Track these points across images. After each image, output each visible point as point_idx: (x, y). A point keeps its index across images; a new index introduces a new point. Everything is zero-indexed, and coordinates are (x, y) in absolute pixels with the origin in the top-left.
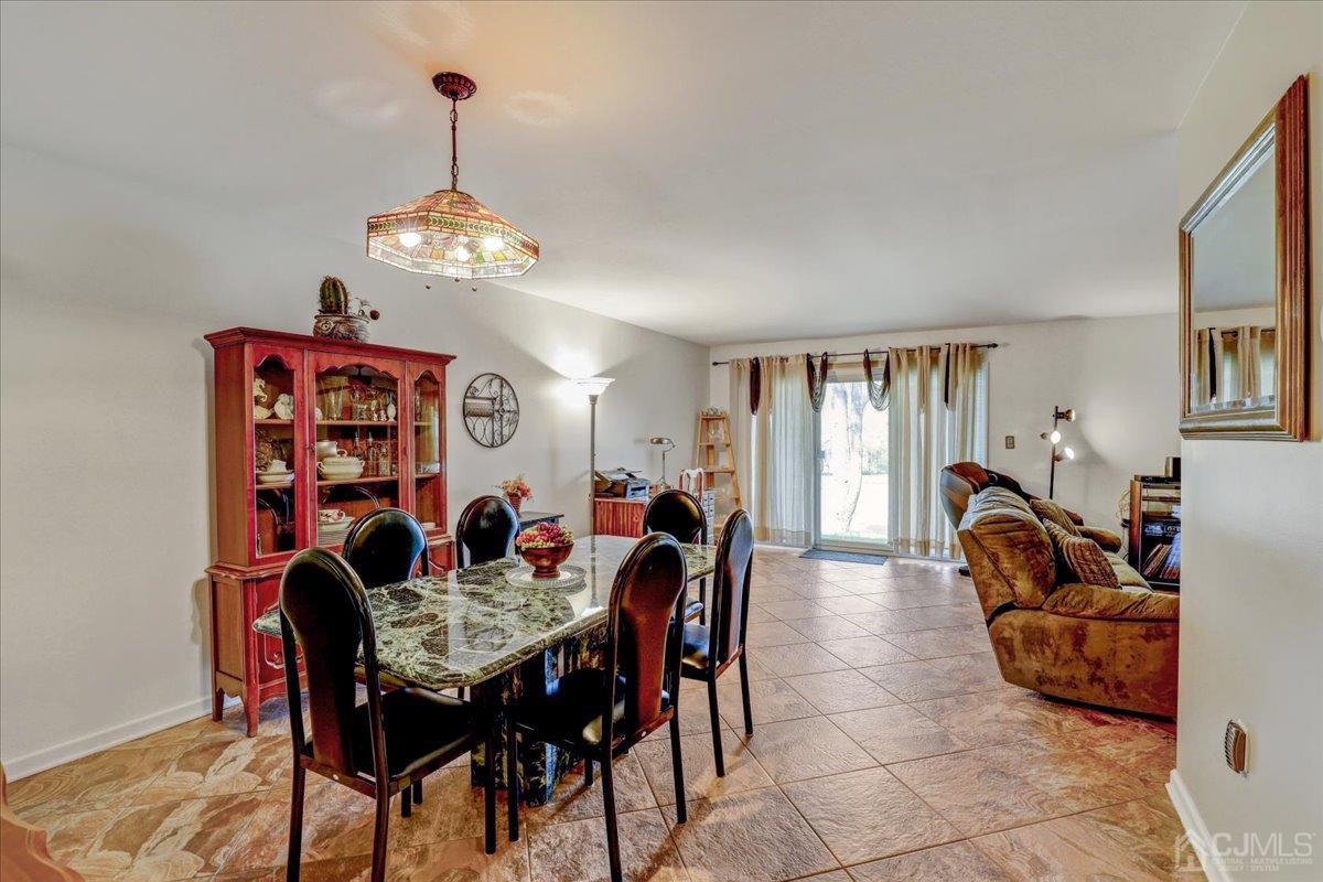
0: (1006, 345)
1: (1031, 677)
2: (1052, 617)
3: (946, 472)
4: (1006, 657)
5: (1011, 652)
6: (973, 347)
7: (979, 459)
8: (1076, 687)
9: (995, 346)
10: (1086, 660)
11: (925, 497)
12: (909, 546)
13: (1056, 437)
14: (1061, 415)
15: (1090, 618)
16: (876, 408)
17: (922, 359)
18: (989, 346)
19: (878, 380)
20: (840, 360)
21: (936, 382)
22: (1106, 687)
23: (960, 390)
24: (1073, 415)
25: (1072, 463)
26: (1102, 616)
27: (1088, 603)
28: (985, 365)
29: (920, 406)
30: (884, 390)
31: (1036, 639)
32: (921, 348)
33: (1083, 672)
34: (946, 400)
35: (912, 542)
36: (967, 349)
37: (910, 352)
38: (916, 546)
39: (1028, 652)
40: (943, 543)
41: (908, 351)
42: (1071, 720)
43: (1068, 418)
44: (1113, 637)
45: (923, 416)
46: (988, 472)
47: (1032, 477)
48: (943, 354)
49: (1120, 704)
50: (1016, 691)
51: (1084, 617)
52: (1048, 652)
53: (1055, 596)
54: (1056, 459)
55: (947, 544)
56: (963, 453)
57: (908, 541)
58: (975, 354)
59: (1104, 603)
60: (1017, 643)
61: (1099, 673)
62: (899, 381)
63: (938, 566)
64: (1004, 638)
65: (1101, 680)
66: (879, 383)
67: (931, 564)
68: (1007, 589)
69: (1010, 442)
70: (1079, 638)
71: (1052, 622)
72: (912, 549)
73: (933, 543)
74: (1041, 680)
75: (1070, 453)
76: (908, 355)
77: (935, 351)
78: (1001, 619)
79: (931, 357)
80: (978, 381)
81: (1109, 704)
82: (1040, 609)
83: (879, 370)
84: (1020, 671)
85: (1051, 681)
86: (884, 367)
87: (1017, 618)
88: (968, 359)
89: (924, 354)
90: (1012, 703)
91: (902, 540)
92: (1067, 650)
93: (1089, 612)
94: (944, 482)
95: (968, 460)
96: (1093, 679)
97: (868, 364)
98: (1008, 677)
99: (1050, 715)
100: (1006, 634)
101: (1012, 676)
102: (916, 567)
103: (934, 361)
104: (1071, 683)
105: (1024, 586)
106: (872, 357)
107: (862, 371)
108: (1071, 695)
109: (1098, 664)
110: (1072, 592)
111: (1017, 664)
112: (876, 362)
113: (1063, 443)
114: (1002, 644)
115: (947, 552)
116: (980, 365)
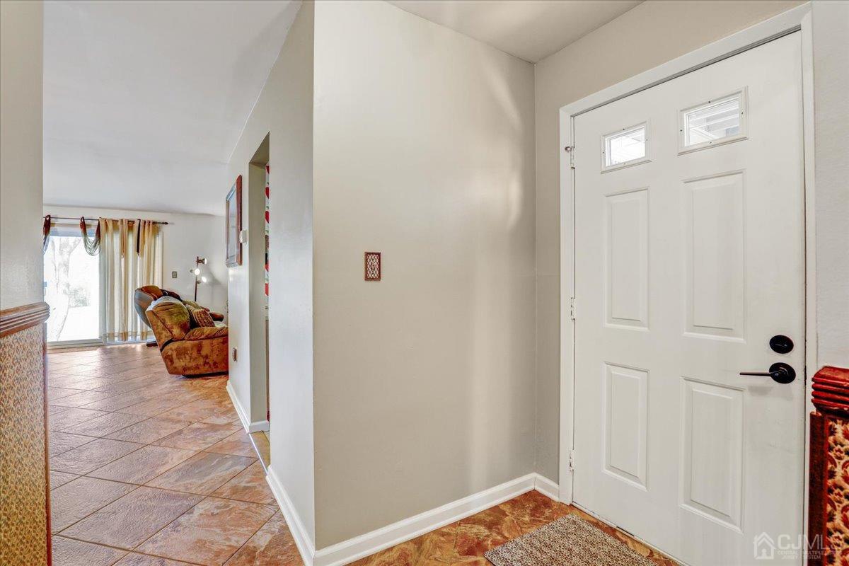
0: (173, 224)
1: (180, 369)
2: (188, 342)
3: (138, 292)
4: (169, 363)
5: (172, 361)
6: (154, 223)
7: (158, 284)
8: (199, 368)
9: (167, 223)
10: (202, 356)
11: (125, 308)
12: (114, 336)
13: (197, 272)
14: (199, 261)
15: (203, 339)
16: (90, 254)
17: (123, 227)
18: (163, 223)
19: (91, 236)
20: (60, 221)
21: (131, 241)
22: (210, 366)
23: (146, 246)
24: (206, 261)
25: (206, 284)
26: (208, 337)
27: (203, 333)
28: (161, 233)
29: (121, 254)
30: (96, 243)
31: (181, 353)
32: (122, 220)
33: (201, 361)
34: (138, 251)
35: (116, 334)
36: (151, 223)
37: (115, 222)
38: (118, 336)
39: (179, 359)
40: (136, 333)
41: (113, 221)
42: (197, 382)
43: (203, 263)
44: (212, 345)
45: (123, 260)
46: (162, 291)
47: (186, 292)
48: (136, 225)
49: (215, 371)
50: (174, 377)
51: (201, 339)
52: (187, 357)
53: (189, 333)
54: (197, 282)
55: (139, 333)
56: (148, 281)
57: (114, 334)
58: (155, 226)
59: (208, 332)
60: (174, 356)
61: (207, 361)
62: (107, 239)
63: (133, 346)
64: (169, 355)
65: (208, 363)
66: (92, 239)
67: (129, 345)
68: (169, 334)
69: (175, 275)
70: (199, 348)
71: (188, 344)
72: (116, 339)
73: (130, 333)
74: (185, 369)
75: (204, 280)
76: (113, 224)
77: (130, 224)
78: (166, 348)
79: (129, 226)
80: (157, 242)
81: (211, 372)
82: (184, 339)
83: (92, 230)
84: (176, 368)
85: (189, 369)
86: (96, 229)
87: (174, 345)
88: (151, 229)
89: (124, 224)
90: (172, 383)
91: (109, 334)
92: (195, 354)
93: (202, 337)
94: (137, 297)
95: (151, 284)
96: (205, 363)
97: (84, 226)
98: (171, 373)
99: (189, 382)
100: (169, 353)
101: (173, 371)
102: (119, 348)
103: (130, 228)
104: (197, 367)
105: (176, 331)
106: (87, 222)
107: (79, 230)
108: (197, 372)
109: (207, 357)
110: (196, 331)
111: (174, 365)
112: (90, 226)
113: (201, 274)
114: (168, 359)
115: (139, 337)
116: (158, 232)
